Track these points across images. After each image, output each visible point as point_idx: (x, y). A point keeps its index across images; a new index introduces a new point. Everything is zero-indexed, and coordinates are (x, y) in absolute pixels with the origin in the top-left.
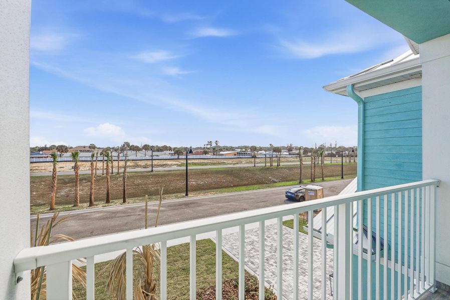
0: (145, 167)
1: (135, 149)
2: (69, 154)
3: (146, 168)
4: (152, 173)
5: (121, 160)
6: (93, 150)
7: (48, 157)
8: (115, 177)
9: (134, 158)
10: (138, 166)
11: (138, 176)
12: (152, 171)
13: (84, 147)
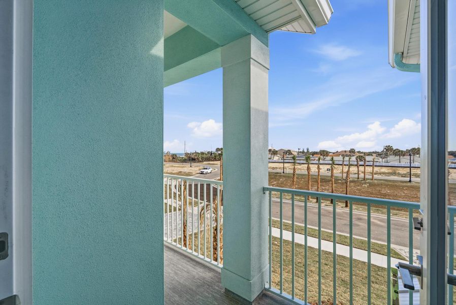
0: (403, 176)
1: (398, 153)
2: (329, 158)
3: (405, 177)
4: (409, 184)
5: (367, 166)
6: (353, 154)
7: (314, 160)
8: (360, 183)
9: (397, 164)
10: (394, 174)
11: (389, 185)
12: (410, 181)
13: (345, 152)
